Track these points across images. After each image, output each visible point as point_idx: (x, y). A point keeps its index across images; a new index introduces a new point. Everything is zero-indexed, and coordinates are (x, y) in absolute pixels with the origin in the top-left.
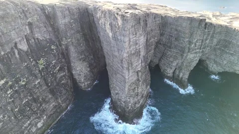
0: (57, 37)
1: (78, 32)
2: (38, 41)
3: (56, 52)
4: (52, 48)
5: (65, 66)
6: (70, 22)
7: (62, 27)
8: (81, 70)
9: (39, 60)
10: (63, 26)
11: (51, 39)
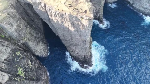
0: (15, 44)
1: (26, 27)
2: (7, 60)
3: (22, 54)
4: (18, 55)
5: (31, 57)
6: (18, 26)
7: (14, 34)
8: (40, 49)
9: (18, 72)
10: (15, 32)
11: (12, 50)
